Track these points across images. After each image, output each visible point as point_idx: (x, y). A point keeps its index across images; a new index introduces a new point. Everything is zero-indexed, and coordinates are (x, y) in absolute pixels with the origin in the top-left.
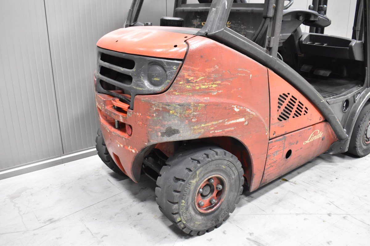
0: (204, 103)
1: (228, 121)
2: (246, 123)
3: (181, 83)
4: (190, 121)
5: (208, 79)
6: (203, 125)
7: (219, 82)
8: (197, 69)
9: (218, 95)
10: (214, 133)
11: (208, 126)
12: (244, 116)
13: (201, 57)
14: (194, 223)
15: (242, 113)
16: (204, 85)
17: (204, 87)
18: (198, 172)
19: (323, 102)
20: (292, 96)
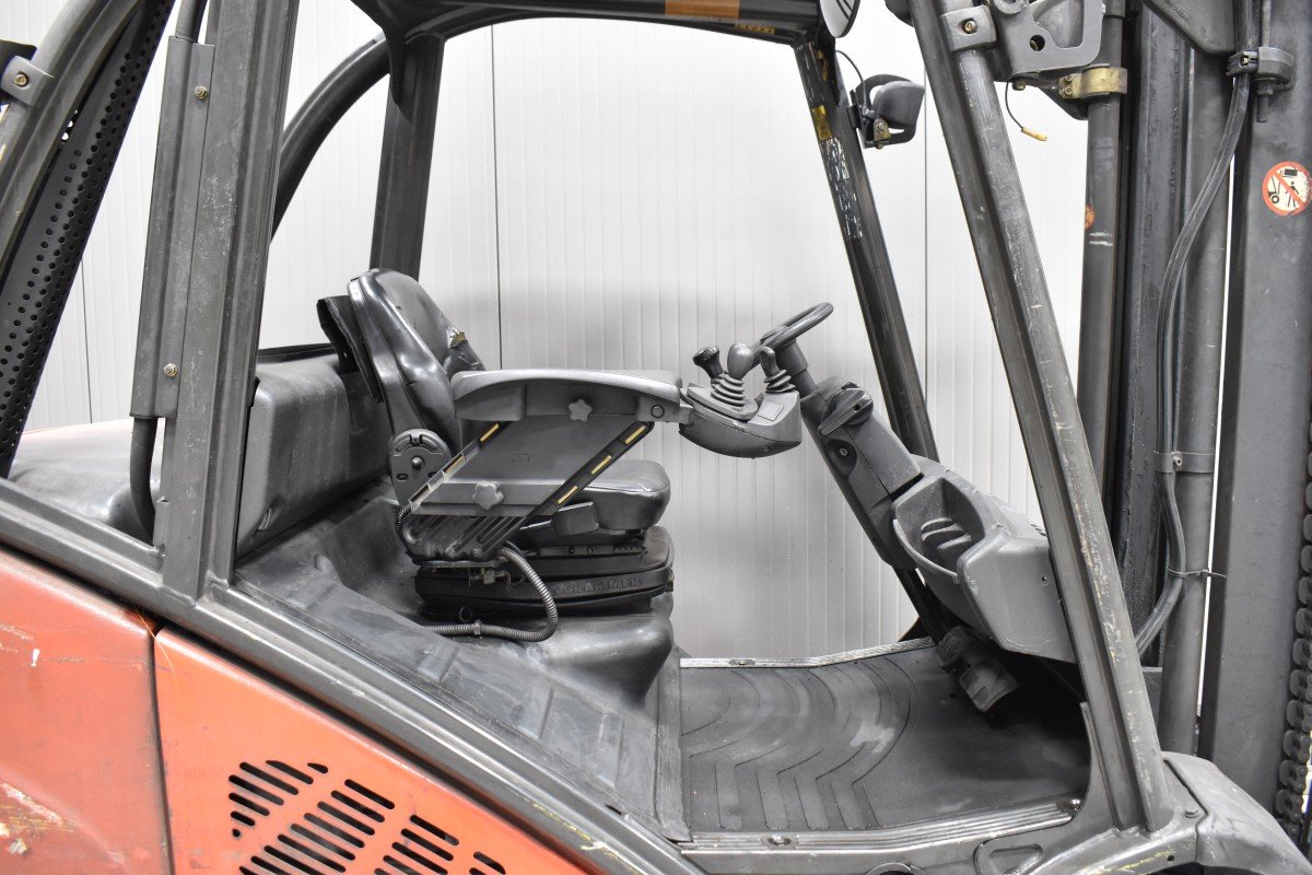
2: (20, 847)
12: (3, 819)
19: (600, 852)
20: (349, 783)
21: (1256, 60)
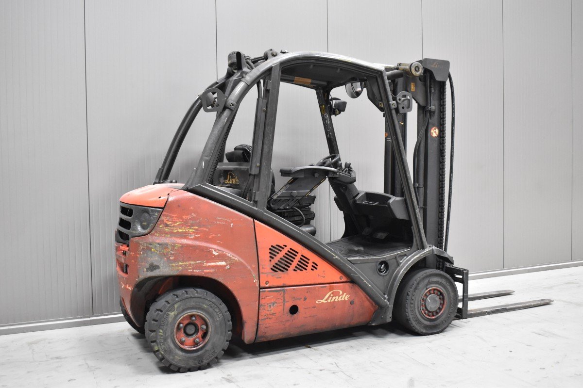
0: (180, 244)
1: (207, 262)
2: (228, 267)
3: (161, 226)
4: (168, 259)
5: (185, 224)
6: (180, 263)
7: (196, 228)
8: (175, 215)
9: (196, 239)
10: (193, 272)
11: (186, 265)
12: (225, 260)
13: (179, 206)
14: (174, 356)
15: (221, 257)
16: (181, 229)
17: (181, 230)
18: (176, 306)
19: (337, 259)
20: (291, 249)
21: (431, 108)
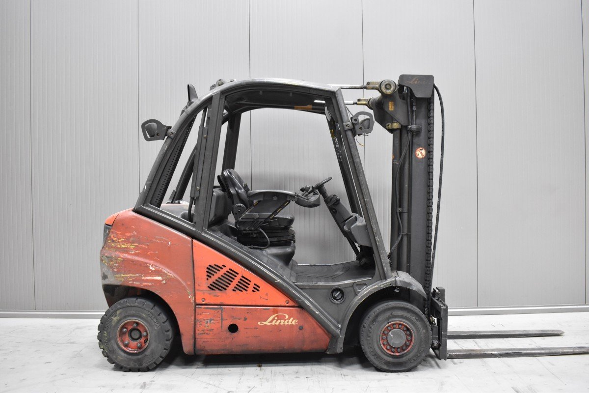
0: (122, 258)
1: (145, 276)
2: (164, 282)
3: (109, 241)
4: (113, 270)
5: (127, 240)
6: (122, 275)
7: (137, 244)
8: (119, 233)
9: (136, 254)
10: (133, 283)
11: (126, 277)
12: (161, 276)
13: (123, 224)
14: (117, 356)
15: (158, 272)
16: (124, 245)
17: (124, 246)
18: (118, 312)
19: (278, 282)
20: (230, 269)
21: (411, 128)
